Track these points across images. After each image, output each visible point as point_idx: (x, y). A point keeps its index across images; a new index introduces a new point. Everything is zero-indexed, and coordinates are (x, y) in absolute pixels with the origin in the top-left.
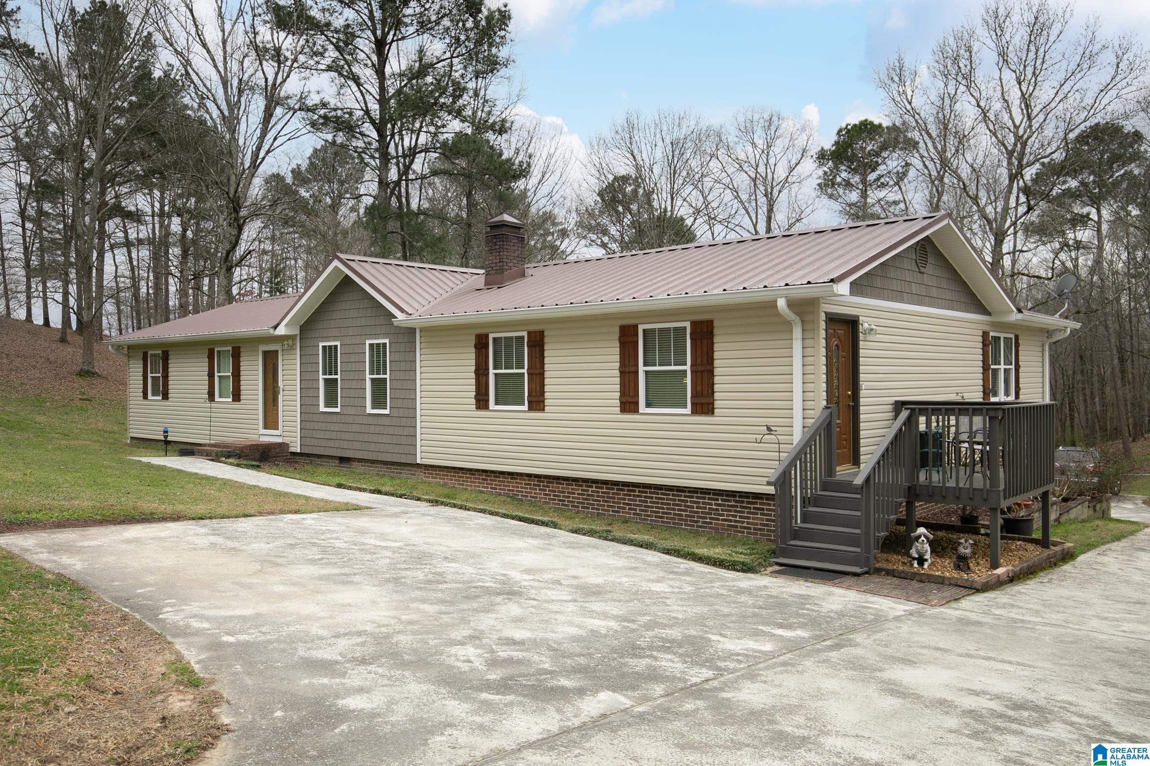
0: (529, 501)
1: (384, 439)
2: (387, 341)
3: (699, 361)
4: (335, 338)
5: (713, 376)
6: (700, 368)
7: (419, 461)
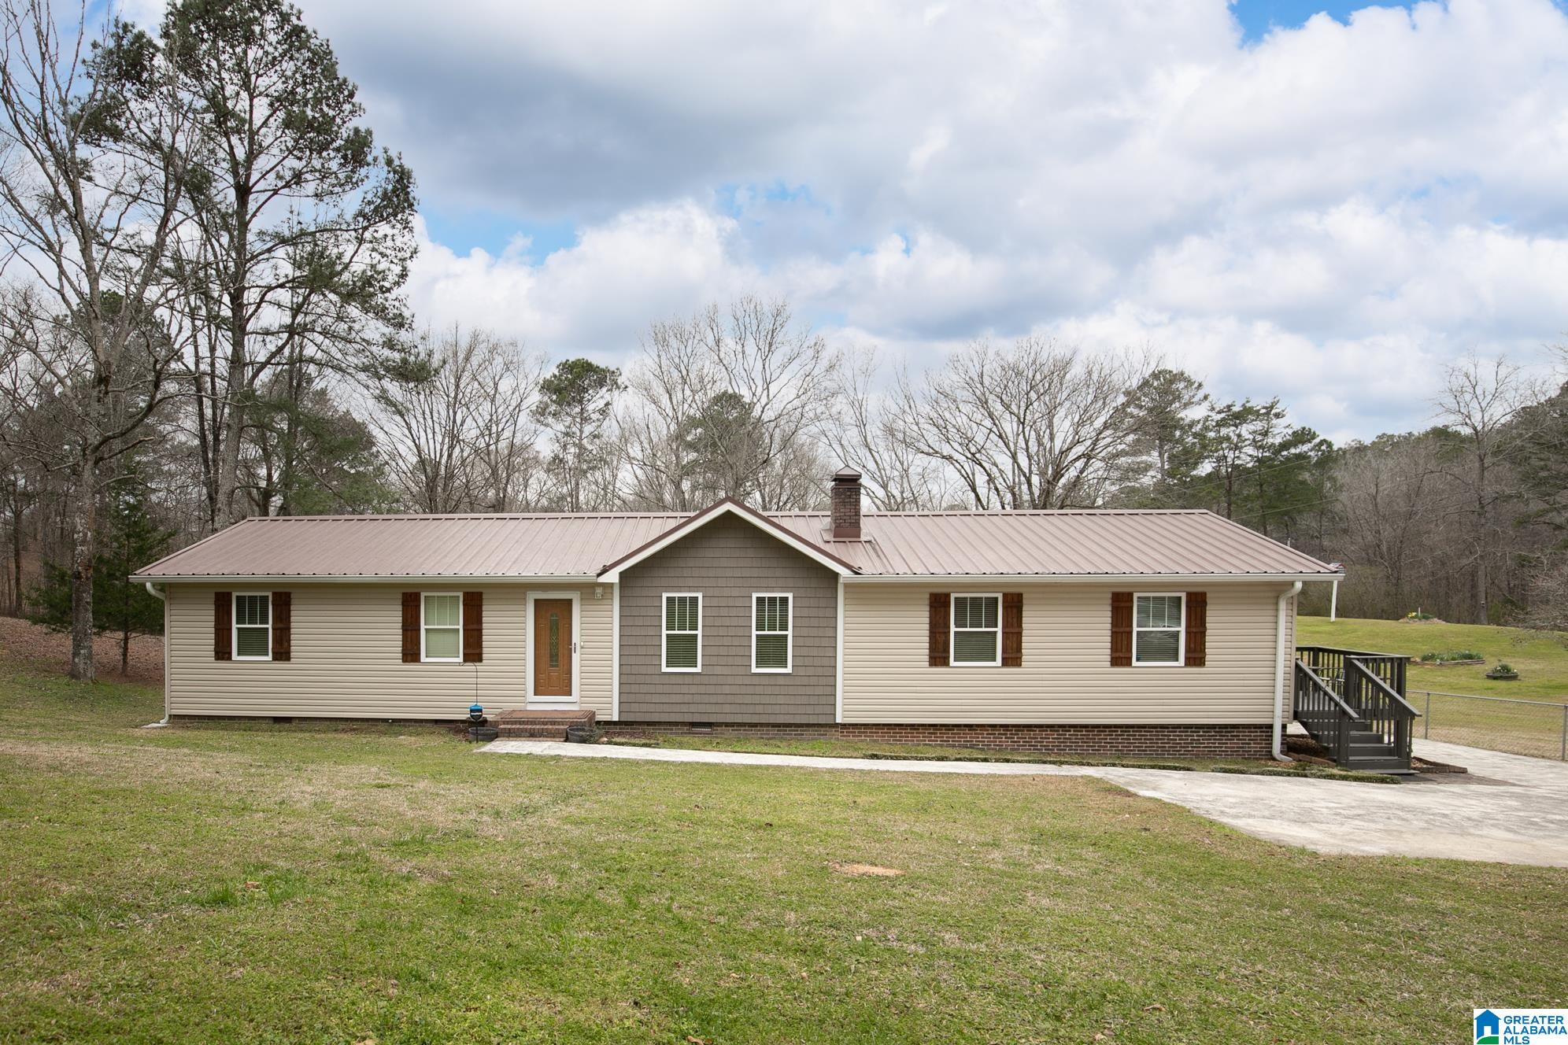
0: (993, 749)
1: (781, 700)
2: (790, 596)
3: (1193, 624)
4: (696, 589)
5: (1205, 636)
6: (1194, 630)
7: (839, 720)
